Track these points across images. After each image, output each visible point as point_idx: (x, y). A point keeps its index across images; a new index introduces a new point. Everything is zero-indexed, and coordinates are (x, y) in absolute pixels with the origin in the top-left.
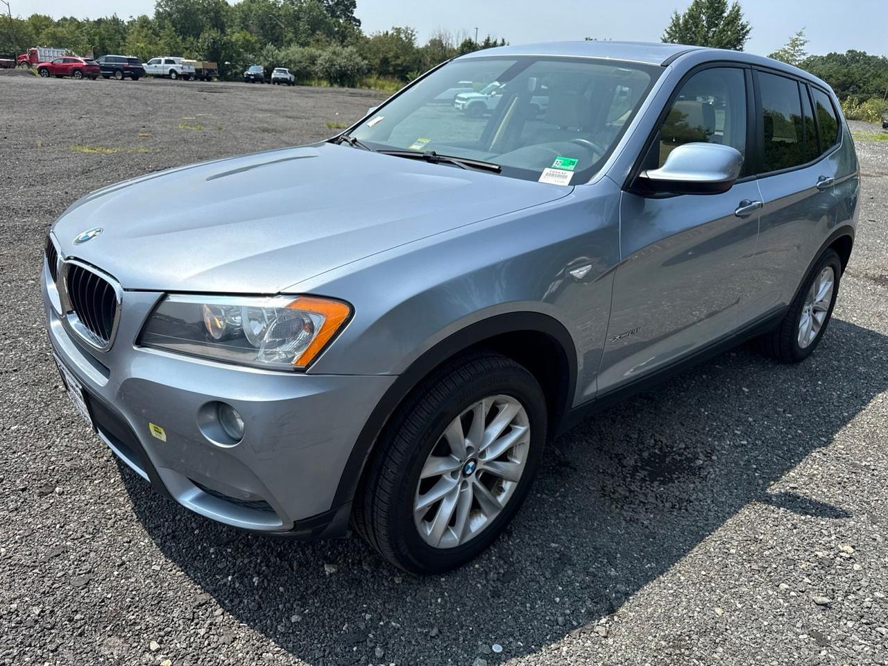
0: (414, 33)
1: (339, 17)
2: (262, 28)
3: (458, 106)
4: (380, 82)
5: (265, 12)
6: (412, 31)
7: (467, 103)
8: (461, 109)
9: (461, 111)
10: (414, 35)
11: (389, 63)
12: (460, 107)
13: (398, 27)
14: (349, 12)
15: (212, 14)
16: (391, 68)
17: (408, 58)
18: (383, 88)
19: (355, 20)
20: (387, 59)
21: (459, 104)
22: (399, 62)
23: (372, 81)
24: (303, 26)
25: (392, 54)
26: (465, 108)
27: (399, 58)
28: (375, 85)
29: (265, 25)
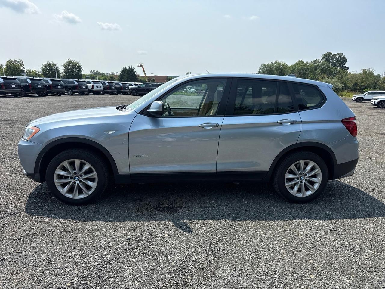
0: (373, 71)
1: (338, 67)
2: (299, 74)
3: (372, 102)
4: (348, 94)
5: (301, 68)
6: (372, 70)
7: (377, 102)
8: (373, 104)
9: (373, 105)
10: (373, 72)
11: (358, 85)
12: (373, 103)
13: (365, 69)
14: (343, 64)
15: (280, 70)
16: (358, 87)
17: (368, 83)
18: (349, 96)
19: (346, 67)
20: (357, 83)
21: (373, 101)
22: (363, 84)
23: (344, 93)
24: (318, 72)
25: (360, 81)
26: (376, 103)
27: (363, 83)
28: (345, 95)
29: (301, 73)
